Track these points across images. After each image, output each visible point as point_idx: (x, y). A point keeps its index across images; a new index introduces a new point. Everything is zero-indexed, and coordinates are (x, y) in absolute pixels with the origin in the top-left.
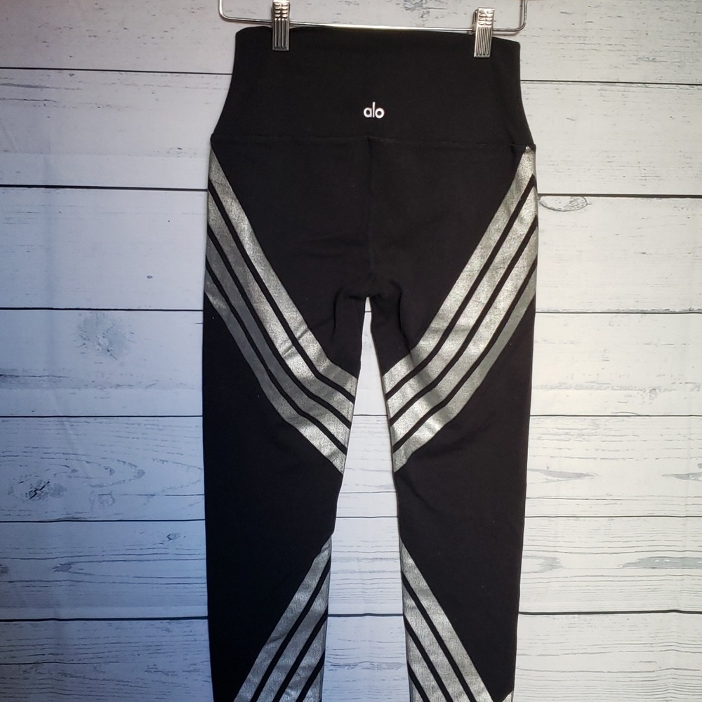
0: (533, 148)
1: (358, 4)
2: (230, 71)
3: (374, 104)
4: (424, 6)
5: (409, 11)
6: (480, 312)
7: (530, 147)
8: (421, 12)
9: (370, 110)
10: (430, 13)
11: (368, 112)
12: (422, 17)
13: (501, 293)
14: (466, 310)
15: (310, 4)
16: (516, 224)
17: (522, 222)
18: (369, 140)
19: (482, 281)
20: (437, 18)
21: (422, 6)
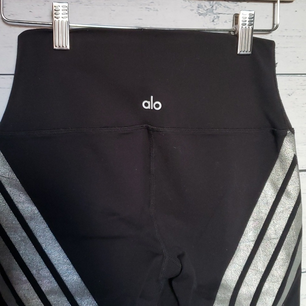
0: (293, 131)
1: (157, 10)
2: (13, 72)
3: (152, 97)
4: (215, 12)
5: (201, 16)
6: (259, 280)
7: (290, 130)
8: (213, 17)
9: (149, 102)
10: (220, 18)
11: (146, 105)
12: (213, 21)
13: (277, 262)
14: (246, 278)
15: (114, 11)
16: (284, 199)
17: (289, 196)
18: (148, 128)
19: (258, 251)
20: (226, 22)
21: (212, 12)
